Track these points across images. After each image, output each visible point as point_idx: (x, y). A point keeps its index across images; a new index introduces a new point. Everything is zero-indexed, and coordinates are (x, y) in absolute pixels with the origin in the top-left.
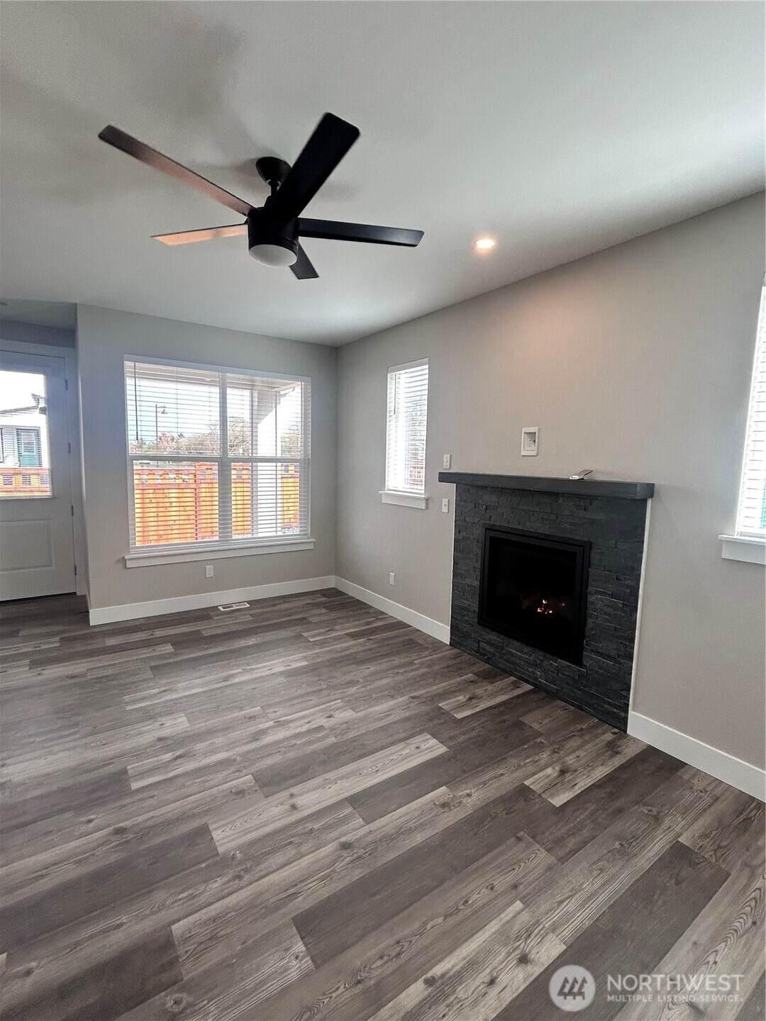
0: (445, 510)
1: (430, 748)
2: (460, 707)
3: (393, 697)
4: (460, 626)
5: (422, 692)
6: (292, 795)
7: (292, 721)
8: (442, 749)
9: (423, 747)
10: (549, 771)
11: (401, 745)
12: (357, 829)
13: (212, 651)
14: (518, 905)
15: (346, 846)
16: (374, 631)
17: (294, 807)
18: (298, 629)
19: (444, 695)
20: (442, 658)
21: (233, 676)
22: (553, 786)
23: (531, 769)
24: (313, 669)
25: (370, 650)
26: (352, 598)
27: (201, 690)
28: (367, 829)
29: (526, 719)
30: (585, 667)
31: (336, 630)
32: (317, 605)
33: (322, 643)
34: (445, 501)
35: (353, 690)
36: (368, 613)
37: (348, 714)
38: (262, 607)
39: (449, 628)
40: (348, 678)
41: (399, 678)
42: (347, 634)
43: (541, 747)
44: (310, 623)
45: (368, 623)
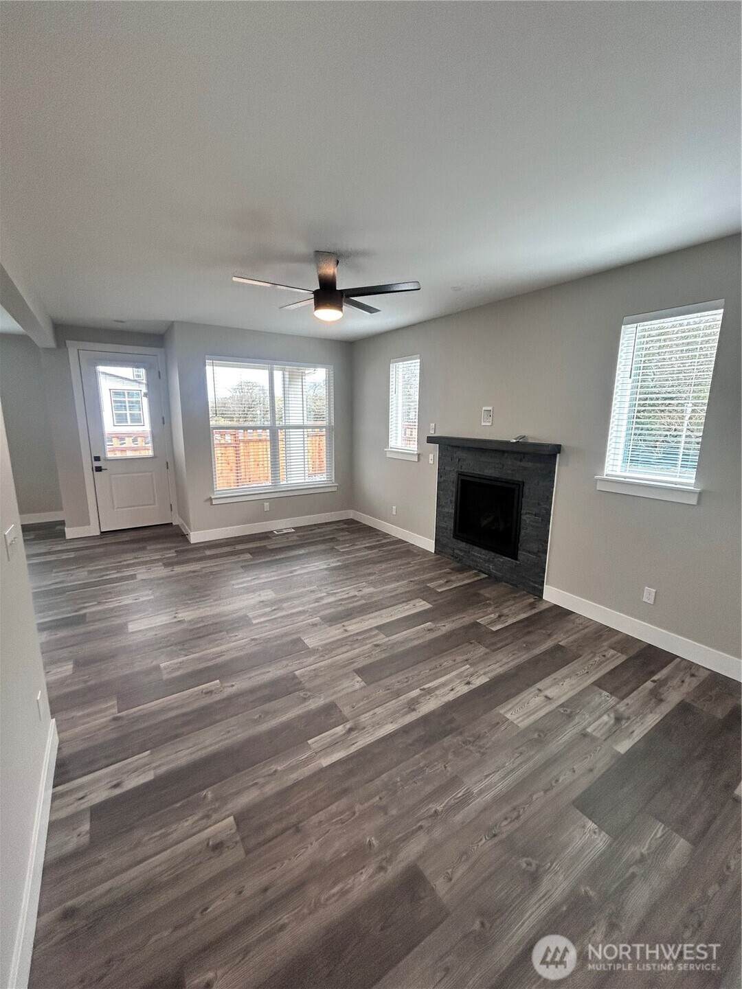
0: (431, 462)
1: (422, 605)
2: (441, 586)
3: (398, 581)
4: (441, 540)
5: (416, 579)
6: (344, 626)
7: (338, 593)
8: (428, 606)
9: (417, 604)
10: (492, 616)
11: (404, 604)
12: (382, 639)
13: (277, 557)
14: (468, 666)
15: (377, 646)
16: (383, 545)
17: (346, 631)
18: (332, 544)
19: (431, 580)
20: (429, 560)
21: (295, 570)
22: (493, 622)
23: (482, 615)
24: (345, 567)
25: (381, 556)
26: (365, 525)
27: (276, 578)
28: (387, 639)
29: (482, 592)
30: (519, 561)
31: (357, 545)
32: (342, 530)
33: (348, 553)
34: (431, 456)
35: (371, 578)
36: (377, 534)
37: (371, 590)
38: (305, 531)
39: (434, 542)
40: (368, 571)
41: (401, 571)
42: (365, 547)
43: (490, 605)
44: (337, 540)
45: (378, 541)
